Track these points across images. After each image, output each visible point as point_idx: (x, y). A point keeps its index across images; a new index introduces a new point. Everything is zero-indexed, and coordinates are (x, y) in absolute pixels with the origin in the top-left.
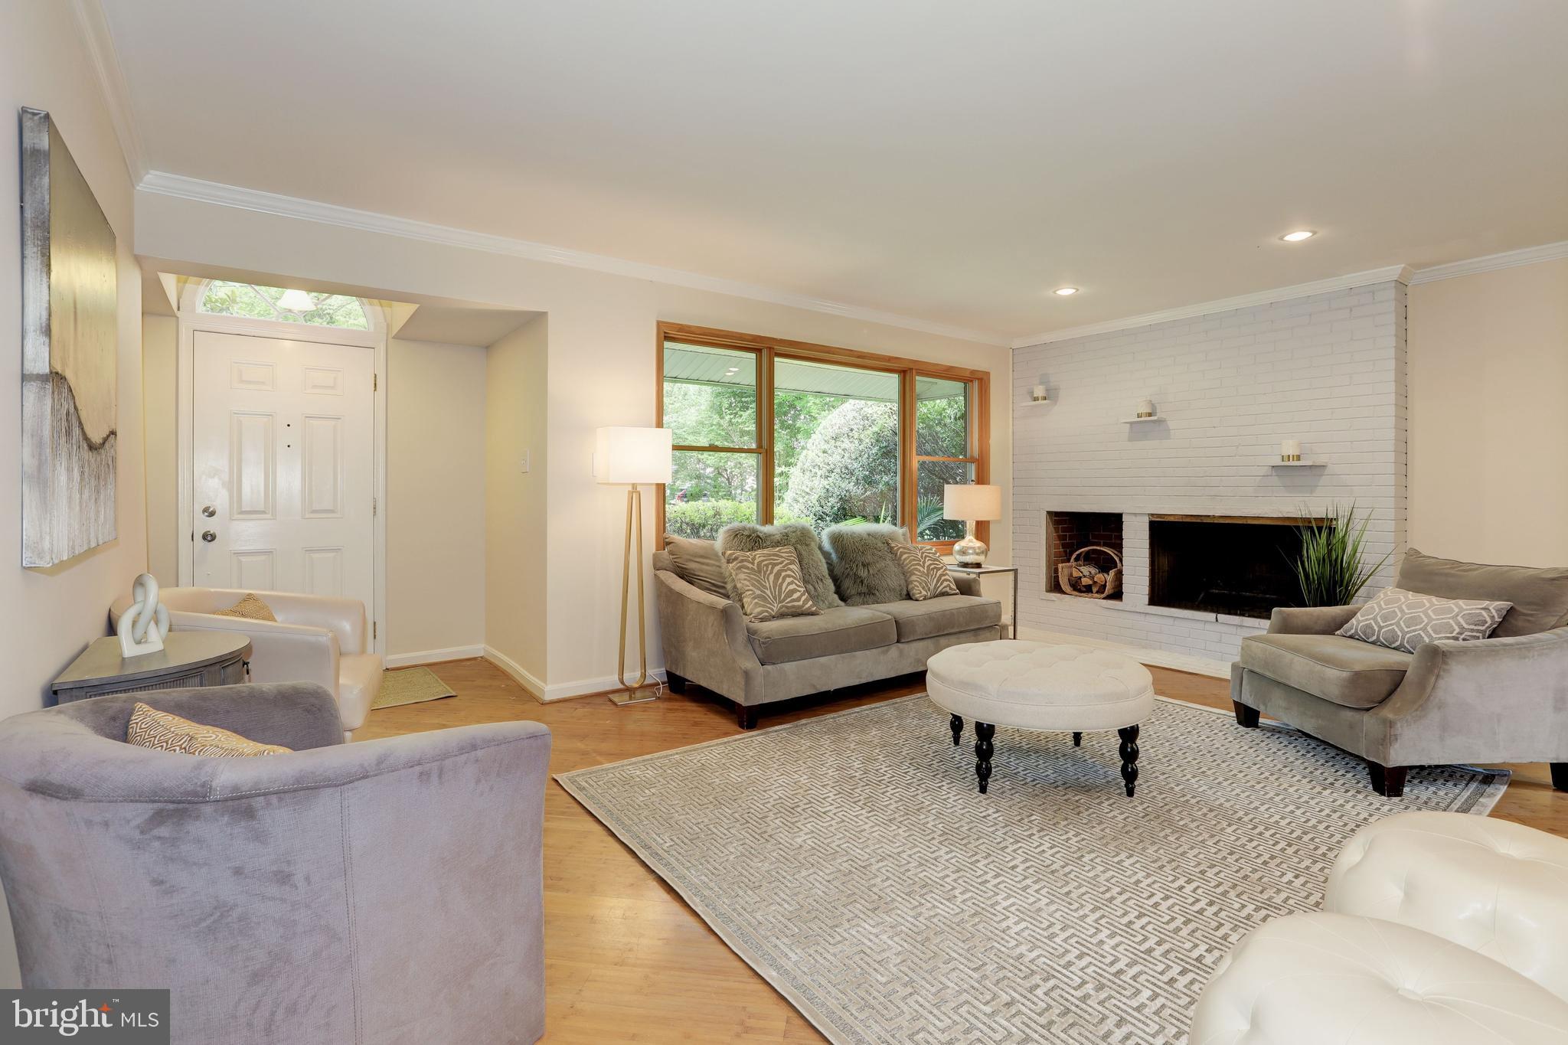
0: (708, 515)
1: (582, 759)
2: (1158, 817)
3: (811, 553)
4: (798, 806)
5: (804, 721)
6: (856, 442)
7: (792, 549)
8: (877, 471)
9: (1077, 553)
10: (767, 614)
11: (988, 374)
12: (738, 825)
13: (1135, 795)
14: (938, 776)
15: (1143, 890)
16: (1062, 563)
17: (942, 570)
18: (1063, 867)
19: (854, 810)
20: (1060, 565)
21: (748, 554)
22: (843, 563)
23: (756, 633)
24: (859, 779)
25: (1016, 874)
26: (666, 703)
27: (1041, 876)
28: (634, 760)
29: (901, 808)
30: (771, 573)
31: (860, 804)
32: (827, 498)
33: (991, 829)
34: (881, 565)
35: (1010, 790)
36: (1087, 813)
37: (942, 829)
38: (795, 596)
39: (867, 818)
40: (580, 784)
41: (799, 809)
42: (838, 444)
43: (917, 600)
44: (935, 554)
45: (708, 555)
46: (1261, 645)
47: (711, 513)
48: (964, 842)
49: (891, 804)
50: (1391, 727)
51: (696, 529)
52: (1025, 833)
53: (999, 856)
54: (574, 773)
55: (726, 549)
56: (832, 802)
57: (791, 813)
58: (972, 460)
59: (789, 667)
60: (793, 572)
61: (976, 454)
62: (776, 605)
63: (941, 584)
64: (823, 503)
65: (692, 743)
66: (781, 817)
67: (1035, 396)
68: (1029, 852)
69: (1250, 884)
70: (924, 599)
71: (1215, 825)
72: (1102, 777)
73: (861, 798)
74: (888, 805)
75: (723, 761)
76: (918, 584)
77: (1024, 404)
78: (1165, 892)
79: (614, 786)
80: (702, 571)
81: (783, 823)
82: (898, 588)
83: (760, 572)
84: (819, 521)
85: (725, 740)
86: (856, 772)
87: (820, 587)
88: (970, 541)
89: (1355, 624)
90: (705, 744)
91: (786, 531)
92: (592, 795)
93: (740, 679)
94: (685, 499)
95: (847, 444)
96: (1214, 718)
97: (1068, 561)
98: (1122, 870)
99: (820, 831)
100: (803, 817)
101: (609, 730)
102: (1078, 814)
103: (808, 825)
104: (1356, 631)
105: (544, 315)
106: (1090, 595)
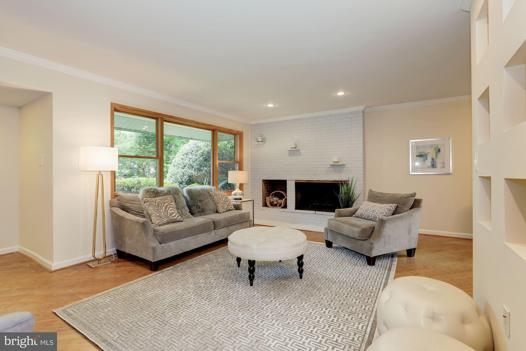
0: (135, 183)
1: (71, 298)
2: (311, 285)
3: (179, 198)
4: (179, 304)
5: (178, 265)
6: (195, 156)
7: (172, 196)
8: (202, 166)
9: (272, 193)
10: (162, 223)
11: (242, 132)
12: (151, 319)
13: (303, 278)
14: (234, 281)
15: (313, 316)
16: (267, 197)
17: (229, 202)
18: (285, 312)
19: (203, 302)
20: (267, 198)
21: (153, 199)
22: (192, 201)
23: (157, 231)
24: (203, 287)
25: (269, 319)
26: (116, 264)
27: (278, 318)
28: (99, 294)
29: (221, 298)
30: (163, 206)
31: (205, 298)
32: (183, 176)
33: (257, 301)
34: (207, 201)
35: (261, 283)
36: (289, 288)
37: (239, 304)
38: (174, 215)
39: (209, 305)
40: (69, 313)
41: (179, 306)
42: (188, 156)
43: (220, 213)
44: (226, 196)
45: (135, 200)
46: (334, 222)
47: (136, 182)
48: (247, 309)
49: (217, 297)
50: (372, 245)
51: (129, 189)
52: (269, 300)
53: (262, 312)
54: (66, 307)
55: (143, 197)
56: (193, 300)
57: (175, 308)
58: (237, 162)
59: (172, 244)
60: (173, 205)
61: (238, 160)
62: (166, 219)
63: (229, 207)
64: (182, 178)
65: (129, 281)
66: (171, 311)
67: (258, 140)
68: (272, 308)
69: (344, 306)
70: (223, 212)
71: (329, 285)
72: (290, 273)
73: (205, 296)
74: (216, 297)
75: (144, 288)
76: (220, 207)
77: (255, 143)
78: (320, 315)
79: (88, 310)
80: (132, 207)
81: (172, 314)
82: (213, 209)
83: (158, 206)
84: (181, 184)
85: (144, 277)
86: (202, 284)
87: (183, 211)
88: (238, 191)
89: (358, 213)
90: (135, 281)
91: (169, 189)
92: (75, 317)
93: (150, 251)
94: (126, 177)
95: (191, 156)
96: (319, 246)
97: (269, 196)
98: (304, 309)
99: (189, 314)
100: (181, 309)
101: (87, 281)
102: (286, 289)
103: (184, 313)
104: (359, 215)
105: (51, 93)
106: (277, 207)
